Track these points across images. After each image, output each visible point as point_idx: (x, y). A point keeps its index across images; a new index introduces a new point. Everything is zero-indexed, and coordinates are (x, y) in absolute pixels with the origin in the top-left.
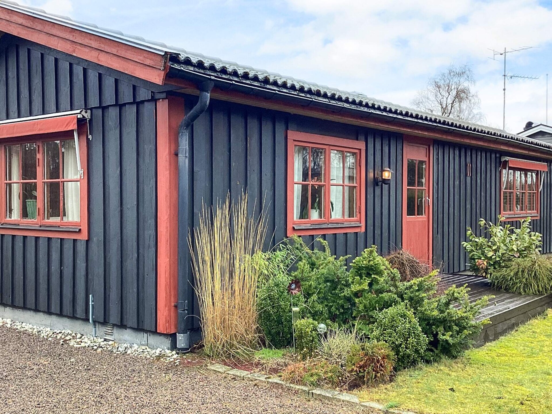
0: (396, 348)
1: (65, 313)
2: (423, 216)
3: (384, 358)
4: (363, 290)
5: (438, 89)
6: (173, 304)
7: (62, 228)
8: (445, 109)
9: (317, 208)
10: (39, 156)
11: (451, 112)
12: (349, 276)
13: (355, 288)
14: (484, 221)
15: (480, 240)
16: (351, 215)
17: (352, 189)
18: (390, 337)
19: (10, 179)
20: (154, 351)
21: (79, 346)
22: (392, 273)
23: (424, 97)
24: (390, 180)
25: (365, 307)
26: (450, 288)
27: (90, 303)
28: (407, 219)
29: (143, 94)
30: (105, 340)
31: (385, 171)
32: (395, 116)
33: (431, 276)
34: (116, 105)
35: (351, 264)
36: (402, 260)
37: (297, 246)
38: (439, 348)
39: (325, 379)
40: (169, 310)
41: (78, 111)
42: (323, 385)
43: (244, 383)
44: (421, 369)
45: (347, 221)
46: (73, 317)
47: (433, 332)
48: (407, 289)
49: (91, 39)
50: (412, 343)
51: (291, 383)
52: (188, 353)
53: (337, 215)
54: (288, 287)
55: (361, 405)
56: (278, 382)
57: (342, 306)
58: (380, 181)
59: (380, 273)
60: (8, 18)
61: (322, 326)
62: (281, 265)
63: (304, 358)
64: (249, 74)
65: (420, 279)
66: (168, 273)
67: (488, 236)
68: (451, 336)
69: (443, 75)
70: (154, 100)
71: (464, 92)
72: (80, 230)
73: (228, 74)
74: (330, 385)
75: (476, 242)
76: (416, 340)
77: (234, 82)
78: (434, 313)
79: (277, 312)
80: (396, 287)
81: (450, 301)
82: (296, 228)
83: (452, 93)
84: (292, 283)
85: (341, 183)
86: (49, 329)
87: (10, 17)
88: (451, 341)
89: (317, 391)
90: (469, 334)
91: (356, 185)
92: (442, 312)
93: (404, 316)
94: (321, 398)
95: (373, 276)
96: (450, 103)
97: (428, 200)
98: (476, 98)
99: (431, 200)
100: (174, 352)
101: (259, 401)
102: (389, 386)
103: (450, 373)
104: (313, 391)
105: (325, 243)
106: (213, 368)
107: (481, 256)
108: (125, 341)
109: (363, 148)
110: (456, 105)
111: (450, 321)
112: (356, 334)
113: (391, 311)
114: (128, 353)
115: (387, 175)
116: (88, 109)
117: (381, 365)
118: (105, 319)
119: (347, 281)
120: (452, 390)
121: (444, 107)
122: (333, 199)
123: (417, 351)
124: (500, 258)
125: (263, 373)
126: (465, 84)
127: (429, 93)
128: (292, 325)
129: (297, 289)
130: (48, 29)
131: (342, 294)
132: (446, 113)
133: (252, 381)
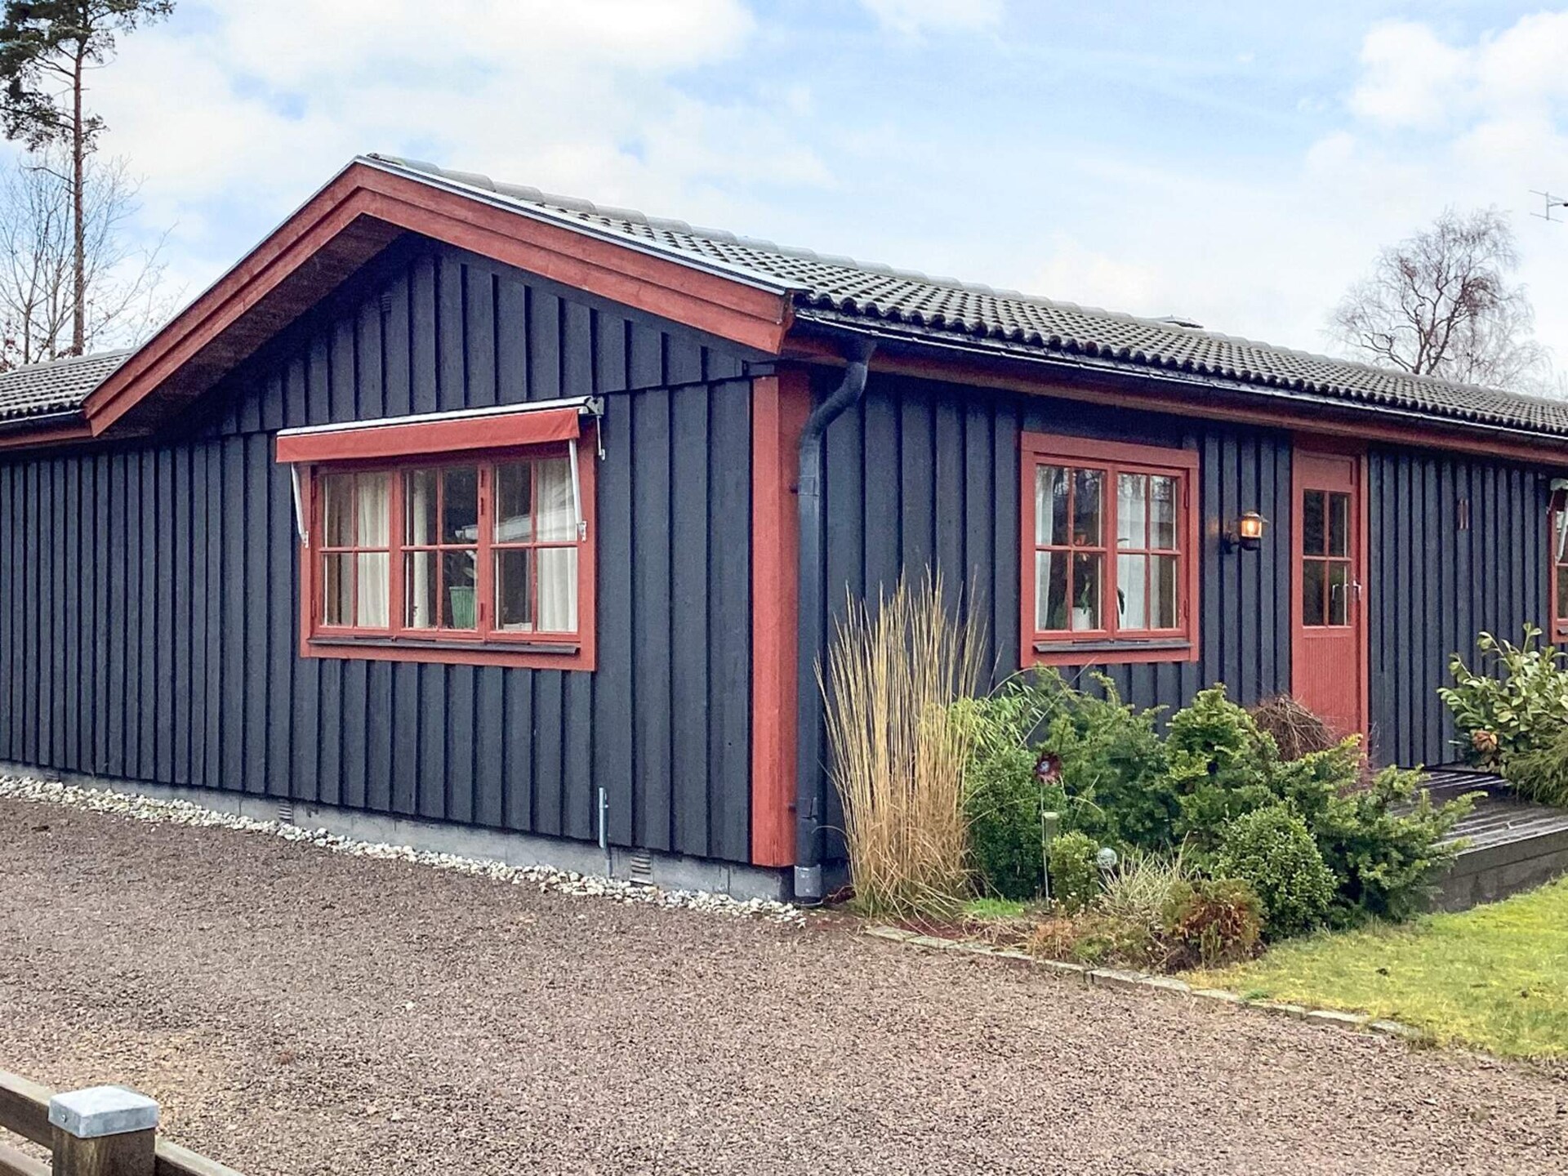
0: (1268, 893)
1: (542, 829)
2: (1345, 626)
3: (1240, 909)
4: (1196, 779)
5: (1408, 280)
6: (786, 805)
7: (536, 646)
8: (1428, 336)
9: (1086, 604)
10: (484, 493)
11: (1446, 342)
12: (1165, 749)
13: (1177, 774)
14: (1491, 639)
15: (1480, 683)
16: (1165, 620)
17: (1166, 560)
18: (1254, 870)
19: (412, 543)
20: (745, 904)
21: (583, 894)
22: (1259, 741)
23: (1369, 300)
24: (1259, 539)
25: (1201, 814)
26: (1386, 771)
27: (601, 805)
28: (1304, 633)
29: (724, 367)
30: (634, 884)
31: (1247, 518)
32: (1270, 392)
33: (1344, 749)
34: (664, 386)
35: (1168, 724)
36: (1284, 716)
37: (1044, 687)
38: (1363, 899)
39: (1118, 950)
40: (779, 817)
41: (581, 400)
42: (1113, 963)
43: (947, 959)
44: (1320, 938)
45: (1156, 636)
46: (561, 837)
47: (1347, 866)
48: (1292, 774)
49: (623, 259)
50: (1302, 883)
51: (1046, 958)
52: (817, 907)
53: (1131, 620)
54: (1035, 768)
55: (1195, 996)
56: (1019, 956)
57: (1150, 815)
58: (1235, 543)
59: (1234, 744)
60: (433, 206)
61: (1108, 852)
62: (1012, 727)
63: (1072, 910)
64: (944, 320)
65: (1321, 753)
66: (776, 740)
67: (1500, 672)
68: (1386, 873)
69: (1424, 239)
70: (747, 378)
71: (1485, 288)
72: (578, 650)
73: (902, 322)
74: (1128, 963)
75: (1472, 687)
76: (1309, 878)
77: (916, 339)
78: (1349, 824)
79: (1009, 823)
80: (1268, 772)
81: (1385, 800)
82: (1040, 649)
83: (1449, 290)
84: (1043, 760)
85: (1142, 547)
86: (502, 865)
87: (437, 203)
88: (1386, 883)
89: (1103, 973)
90: (1426, 867)
91: (1178, 552)
92: (1368, 822)
93: (1284, 828)
94: (1110, 985)
95: (1216, 748)
96: (1444, 317)
97: (1357, 588)
98: (1518, 303)
99: (1362, 589)
100: (789, 906)
101: (985, 986)
102: (1251, 964)
103: (1383, 946)
104: (1094, 972)
105: (1109, 682)
106: (878, 933)
107: (1485, 721)
108: (678, 886)
109: (1195, 466)
110: (1463, 323)
111: (1384, 841)
112: (1182, 869)
113: (1257, 816)
114: (690, 907)
115: (1250, 528)
116: (600, 395)
117: (1235, 922)
118: (634, 839)
119: (1159, 761)
120: (1383, 972)
121: (1428, 328)
122: (1122, 586)
123: (1312, 903)
124: (1528, 725)
125: (987, 942)
126: (1485, 263)
127: (1384, 290)
128: (1042, 849)
129: (1053, 773)
130: (526, 234)
131: (1150, 788)
132: (1431, 346)
133: (963, 955)
